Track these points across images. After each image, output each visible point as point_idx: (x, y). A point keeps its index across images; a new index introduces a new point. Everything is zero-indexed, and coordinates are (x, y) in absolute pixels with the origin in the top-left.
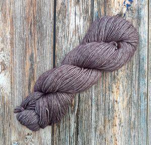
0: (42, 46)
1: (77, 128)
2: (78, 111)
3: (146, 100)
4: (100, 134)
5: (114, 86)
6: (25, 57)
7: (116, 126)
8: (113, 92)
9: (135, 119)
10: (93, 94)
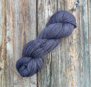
0: (30, 27)
1: (51, 72)
2: (51, 62)
3: (88, 55)
4: (64, 75)
5: (71, 48)
6: (21, 33)
7: (72, 70)
8: (70, 52)
9: (83, 66)
10: (59, 53)
